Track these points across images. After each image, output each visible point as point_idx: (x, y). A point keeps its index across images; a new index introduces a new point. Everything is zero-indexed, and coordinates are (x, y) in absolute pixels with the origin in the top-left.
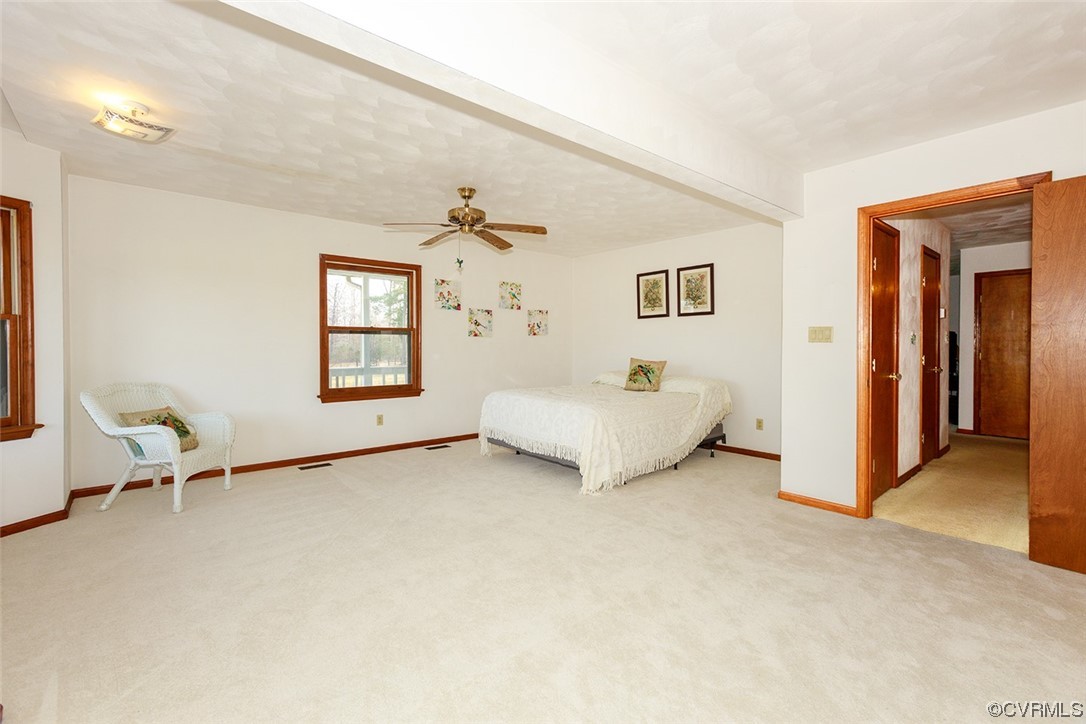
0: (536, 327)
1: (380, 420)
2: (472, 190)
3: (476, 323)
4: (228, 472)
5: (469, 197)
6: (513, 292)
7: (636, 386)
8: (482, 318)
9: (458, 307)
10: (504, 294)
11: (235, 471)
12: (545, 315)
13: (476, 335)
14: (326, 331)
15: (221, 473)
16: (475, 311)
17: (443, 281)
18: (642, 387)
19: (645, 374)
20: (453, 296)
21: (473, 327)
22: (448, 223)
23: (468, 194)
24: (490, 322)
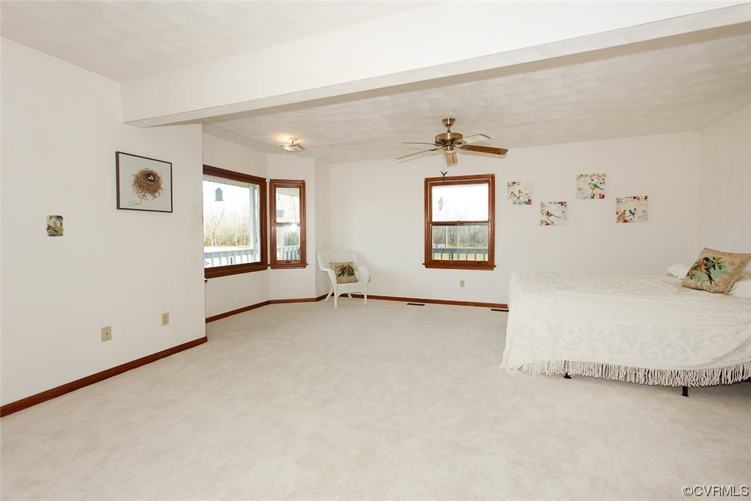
0: (628, 213)
1: (462, 284)
2: (452, 120)
3: (548, 214)
4: (365, 297)
5: (450, 125)
6: (594, 182)
7: (692, 282)
8: (555, 210)
9: (529, 202)
10: (581, 186)
11: (369, 297)
12: (642, 201)
13: (547, 224)
14: (430, 224)
15: (362, 297)
16: (547, 204)
17: (514, 183)
18: (699, 284)
19: (707, 270)
20: (524, 193)
21: (545, 218)
22: (435, 147)
23: (449, 122)
24: (564, 212)
